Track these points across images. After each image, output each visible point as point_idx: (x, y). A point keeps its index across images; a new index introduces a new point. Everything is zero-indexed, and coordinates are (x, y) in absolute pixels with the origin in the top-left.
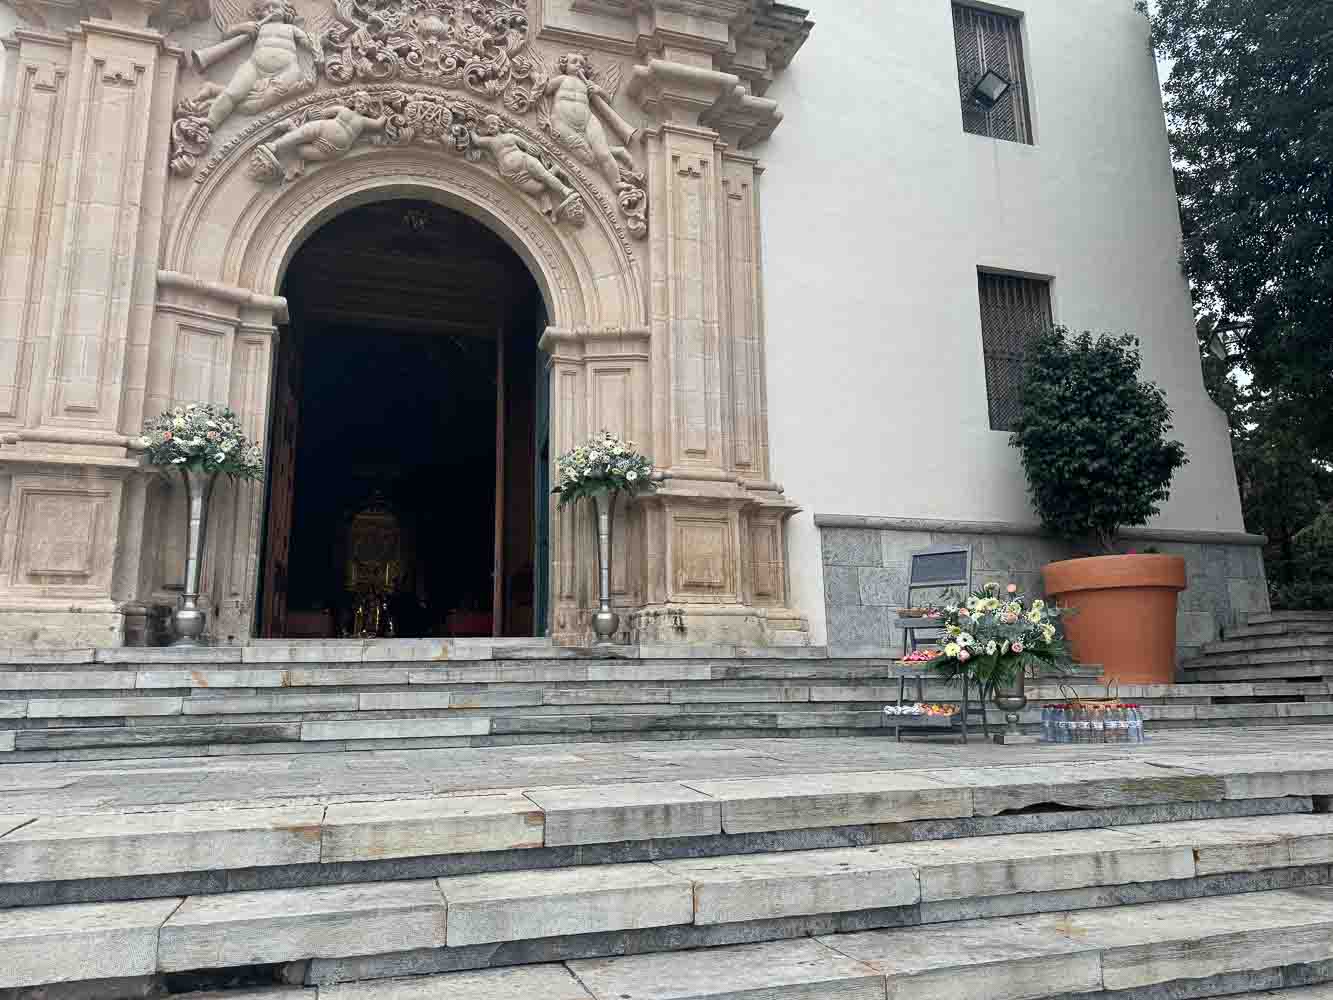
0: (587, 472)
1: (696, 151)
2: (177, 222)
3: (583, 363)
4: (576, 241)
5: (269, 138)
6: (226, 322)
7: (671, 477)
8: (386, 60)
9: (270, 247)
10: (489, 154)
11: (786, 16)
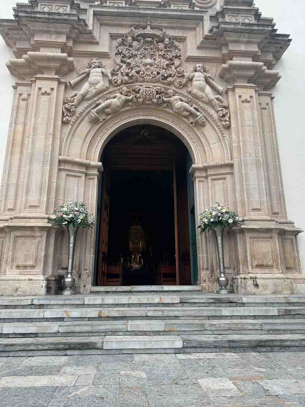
0: (212, 220)
1: (248, 93)
2: (65, 139)
3: (206, 177)
4: (202, 132)
5: (95, 107)
6: (82, 172)
7: (247, 220)
8: (132, 75)
9: (96, 145)
10: (169, 104)
11: (281, 38)
